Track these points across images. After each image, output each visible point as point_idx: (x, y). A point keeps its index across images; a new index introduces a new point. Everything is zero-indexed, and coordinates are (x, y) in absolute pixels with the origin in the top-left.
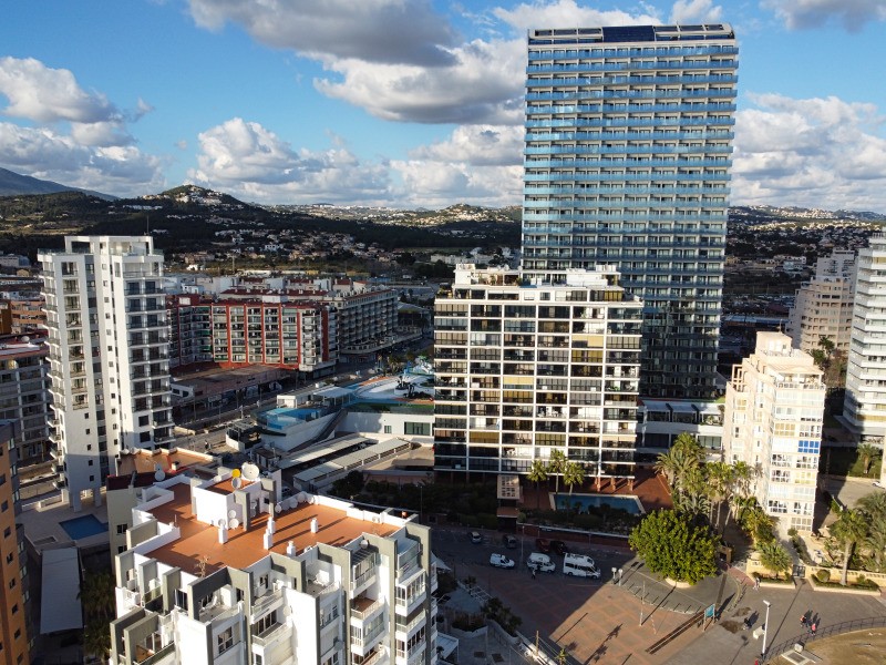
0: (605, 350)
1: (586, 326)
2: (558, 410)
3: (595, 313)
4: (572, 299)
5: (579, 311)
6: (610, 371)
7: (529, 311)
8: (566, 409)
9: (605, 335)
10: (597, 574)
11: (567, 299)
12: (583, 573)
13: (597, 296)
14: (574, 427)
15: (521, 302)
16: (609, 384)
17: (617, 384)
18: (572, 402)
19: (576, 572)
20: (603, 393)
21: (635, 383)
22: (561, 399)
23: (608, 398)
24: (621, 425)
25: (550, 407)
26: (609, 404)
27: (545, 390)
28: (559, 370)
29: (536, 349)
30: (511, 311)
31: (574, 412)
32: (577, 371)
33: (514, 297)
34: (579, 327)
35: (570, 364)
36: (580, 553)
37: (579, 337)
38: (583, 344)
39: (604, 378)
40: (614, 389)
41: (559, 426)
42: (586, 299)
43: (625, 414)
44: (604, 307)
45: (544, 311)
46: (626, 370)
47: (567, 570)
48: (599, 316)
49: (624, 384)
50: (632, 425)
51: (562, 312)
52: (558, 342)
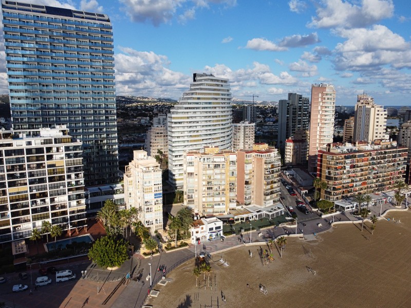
0: (65, 167)
1: (54, 156)
2: (44, 201)
3: (58, 150)
4: (44, 143)
5: (49, 149)
6: (69, 177)
7: (20, 152)
8: (48, 200)
9: (64, 160)
10: (74, 277)
11: (42, 143)
12: (67, 279)
13: (57, 141)
14: (53, 208)
15: (14, 147)
16: (69, 183)
17: (74, 183)
18: (50, 196)
19: (63, 280)
20: (67, 188)
21: (82, 181)
22: (45, 195)
23: (69, 190)
24: (78, 202)
25: (38, 200)
26: (71, 193)
27: (34, 192)
28: (42, 180)
29: (27, 171)
30: (8, 153)
31: (52, 200)
32: (51, 179)
33: (10, 145)
34: (50, 157)
35: (47, 176)
36: (64, 270)
37: (50, 162)
38: (54, 166)
39: (66, 181)
40: (72, 185)
41: (46, 209)
42: (52, 143)
43: (79, 197)
44: (62, 146)
45: (29, 151)
46: (77, 175)
47: (58, 280)
48: (60, 151)
49: (77, 182)
50: (83, 201)
51: (40, 150)
52: (39, 166)
